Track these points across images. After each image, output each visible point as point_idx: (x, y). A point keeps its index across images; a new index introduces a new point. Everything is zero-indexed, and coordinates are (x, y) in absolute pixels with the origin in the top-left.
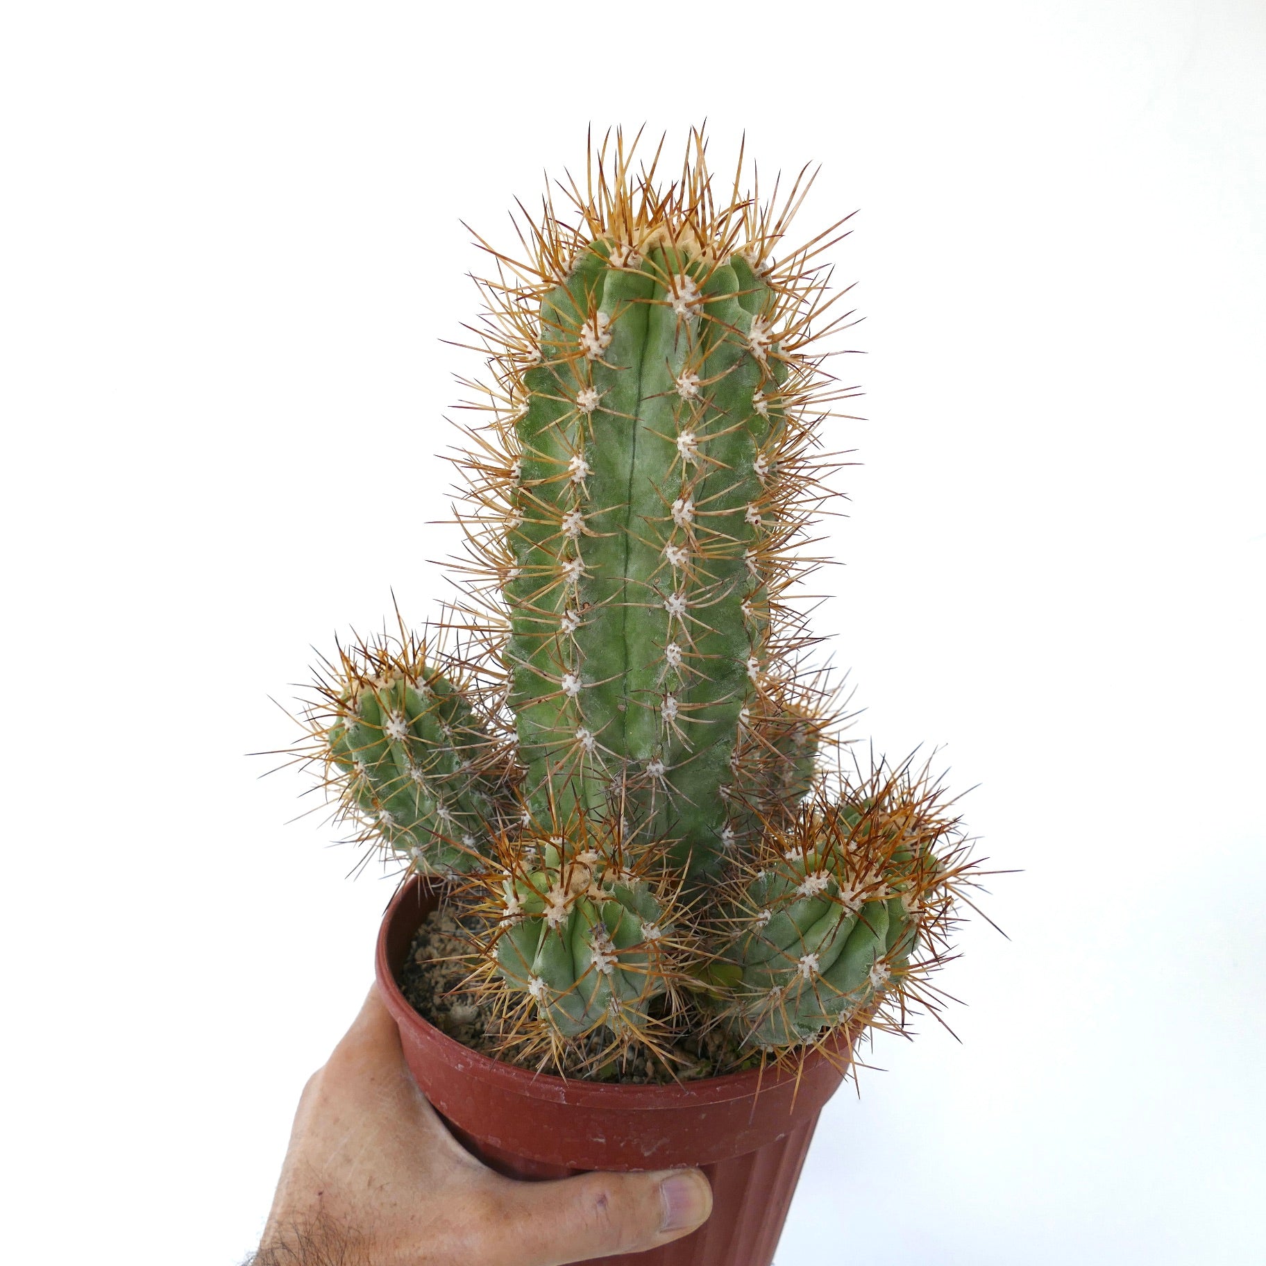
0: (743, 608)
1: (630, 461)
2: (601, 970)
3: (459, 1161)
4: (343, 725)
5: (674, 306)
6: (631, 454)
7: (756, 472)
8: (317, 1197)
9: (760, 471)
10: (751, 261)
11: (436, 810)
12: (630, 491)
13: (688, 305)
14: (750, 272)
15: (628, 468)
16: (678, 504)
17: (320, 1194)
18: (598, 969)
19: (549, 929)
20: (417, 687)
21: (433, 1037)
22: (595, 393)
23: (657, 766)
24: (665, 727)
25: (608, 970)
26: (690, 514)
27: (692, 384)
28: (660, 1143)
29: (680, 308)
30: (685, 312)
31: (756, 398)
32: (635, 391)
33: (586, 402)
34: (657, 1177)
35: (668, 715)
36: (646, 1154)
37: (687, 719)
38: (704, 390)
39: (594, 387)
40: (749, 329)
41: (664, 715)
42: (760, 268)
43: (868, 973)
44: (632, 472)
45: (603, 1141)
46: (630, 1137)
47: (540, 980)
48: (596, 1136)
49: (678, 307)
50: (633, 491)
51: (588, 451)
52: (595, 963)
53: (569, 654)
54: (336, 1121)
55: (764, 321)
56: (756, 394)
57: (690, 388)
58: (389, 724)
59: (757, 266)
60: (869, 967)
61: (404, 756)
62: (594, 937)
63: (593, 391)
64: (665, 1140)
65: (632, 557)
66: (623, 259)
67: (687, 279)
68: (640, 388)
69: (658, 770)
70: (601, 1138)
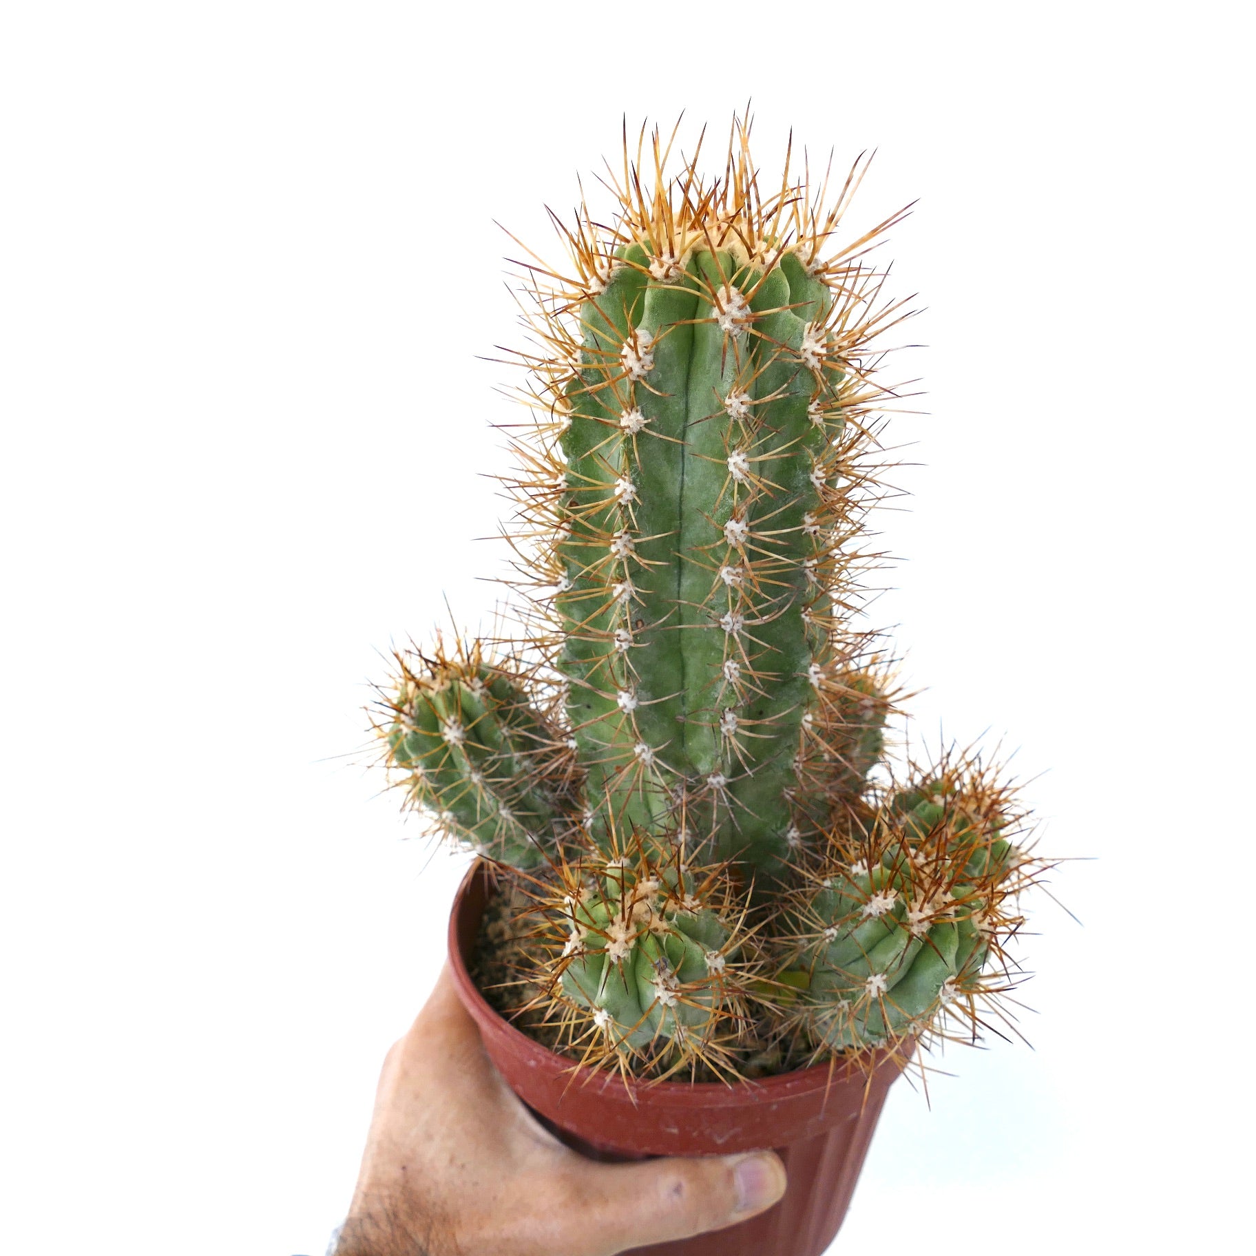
0: (803, 616)
1: (680, 479)
2: (666, 1004)
3: (538, 1140)
4: (400, 730)
5: (720, 323)
6: (680, 471)
7: (812, 483)
8: (401, 1171)
9: (817, 483)
10: (803, 258)
11: (498, 810)
12: (681, 508)
13: (734, 321)
14: (802, 270)
15: (678, 485)
16: (731, 525)
17: (404, 1168)
18: (662, 1003)
19: (611, 964)
20: (473, 690)
21: (505, 1032)
22: (639, 414)
23: (718, 779)
24: (725, 742)
25: (672, 1003)
26: (743, 535)
27: (742, 403)
28: (732, 1132)
29: (726, 325)
30: (732, 328)
31: (812, 408)
32: (682, 406)
33: (630, 424)
34: (731, 1160)
35: (728, 730)
36: (719, 1142)
37: (747, 734)
38: (755, 409)
39: (639, 408)
40: (802, 338)
41: (723, 730)
42: (812, 265)
43: (937, 993)
44: (682, 489)
45: (675, 1131)
46: (702, 1128)
47: (605, 1013)
48: (668, 1126)
49: (724, 323)
50: (684, 508)
51: (635, 472)
52: (659, 997)
53: (623, 672)
54: (417, 1097)
55: (817, 330)
56: (811, 404)
57: (740, 407)
58: (446, 730)
59: (809, 263)
60: (938, 987)
61: (464, 761)
62: (656, 973)
63: (637, 411)
64: (738, 1129)
65: (686, 571)
66: (664, 270)
67: (733, 290)
68: (687, 403)
69: (718, 783)
70: (674, 1128)
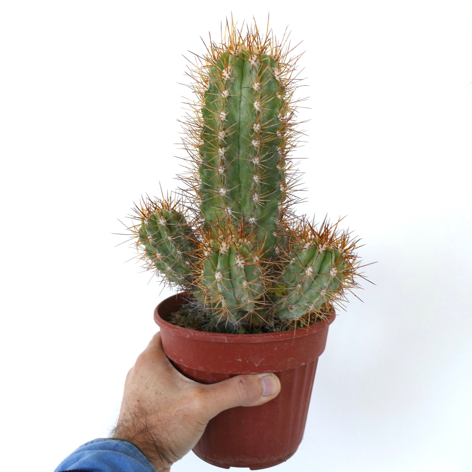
0: (277, 167)
1: (239, 116)
2: (240, 266)
3: (187, 382)
4: (144, 223)
5: (251, 61)
6: (239, 113)
8: (137, 402)
11: (176, 251)
12: (239, 126)
13: (255, 62)
15: (238, 117)
16: (255, 125)
17: (139, 401)
18: (239, 266)
19: (221, 254)
20: (169, 210)
21: (177, 329)
22: (227, 91)
23: (253, 219)
24: (255, 204)
25: (242, 266)
26: (259, 128)
27: (258, 85)
28: (261, 360)
29: (253, 62)
32: (240, 93)
33: (225, 94)
34: (260, 376)
35: (255, 200)
36: (256, 366)
37: (261, 200)
38: (261, 87)
39: (227, 89)
41: (254, 199)
43: (329, 272)
44: (240, 119)
45: (240, 360)
46: (250, 358)
47: (219, 272)
48: (238, 358)
50: (240, 126)
51: (226, 110)
52: (238, 263)
53: (222, 181)
54: (142, 377)
56: (277, 93)
57: (257, 87)
58: (160, 220)
60: (330, 270)
61: (165, 232)
62: (237, 255)
64: (263, 359)
65: (241, 149)
66: (234, 52)
69: (253, 221)
70: (240, 359)
